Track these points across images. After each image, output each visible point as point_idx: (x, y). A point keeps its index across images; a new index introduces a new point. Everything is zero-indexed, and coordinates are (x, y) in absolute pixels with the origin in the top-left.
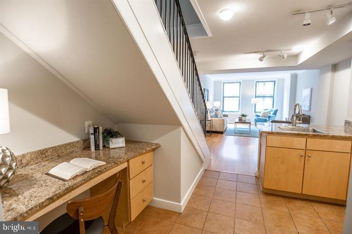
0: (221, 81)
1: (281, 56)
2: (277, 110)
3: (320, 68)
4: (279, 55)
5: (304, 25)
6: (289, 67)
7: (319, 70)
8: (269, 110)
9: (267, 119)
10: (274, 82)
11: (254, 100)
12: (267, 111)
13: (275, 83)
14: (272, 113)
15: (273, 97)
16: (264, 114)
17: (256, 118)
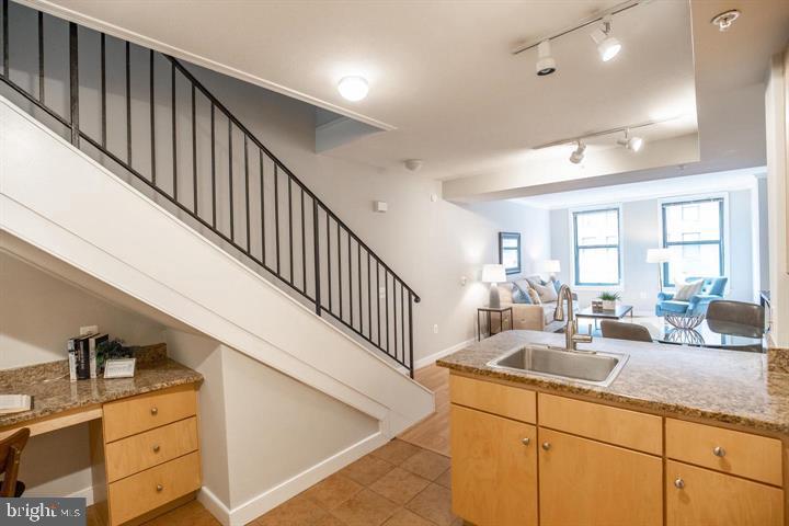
0: (567, 210)
1: (624, 144)
2: (727, 280)
5: (539, 74)
8: (701, 281)
9: (691, 307)
10: (720, 200)
11: (655, 255)
12: (694, 283)
13: (721, 205)
14: (709, 288)
15: (720, 242)
16: (685, 290)
17: (659, 302)
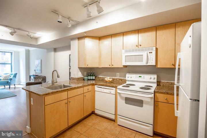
1: (29, 36)
2: (17, 73)
3: (47, 49)
4: (27, 35)
5: (58, 21)
6: (31, 45)
7: (46, 50)
8: (10, 74)
9: (9, 81)
10: (11, 53)
12: (8, 75)
14: (12, 76)
15: (11, 64)
16: (5, 77)
